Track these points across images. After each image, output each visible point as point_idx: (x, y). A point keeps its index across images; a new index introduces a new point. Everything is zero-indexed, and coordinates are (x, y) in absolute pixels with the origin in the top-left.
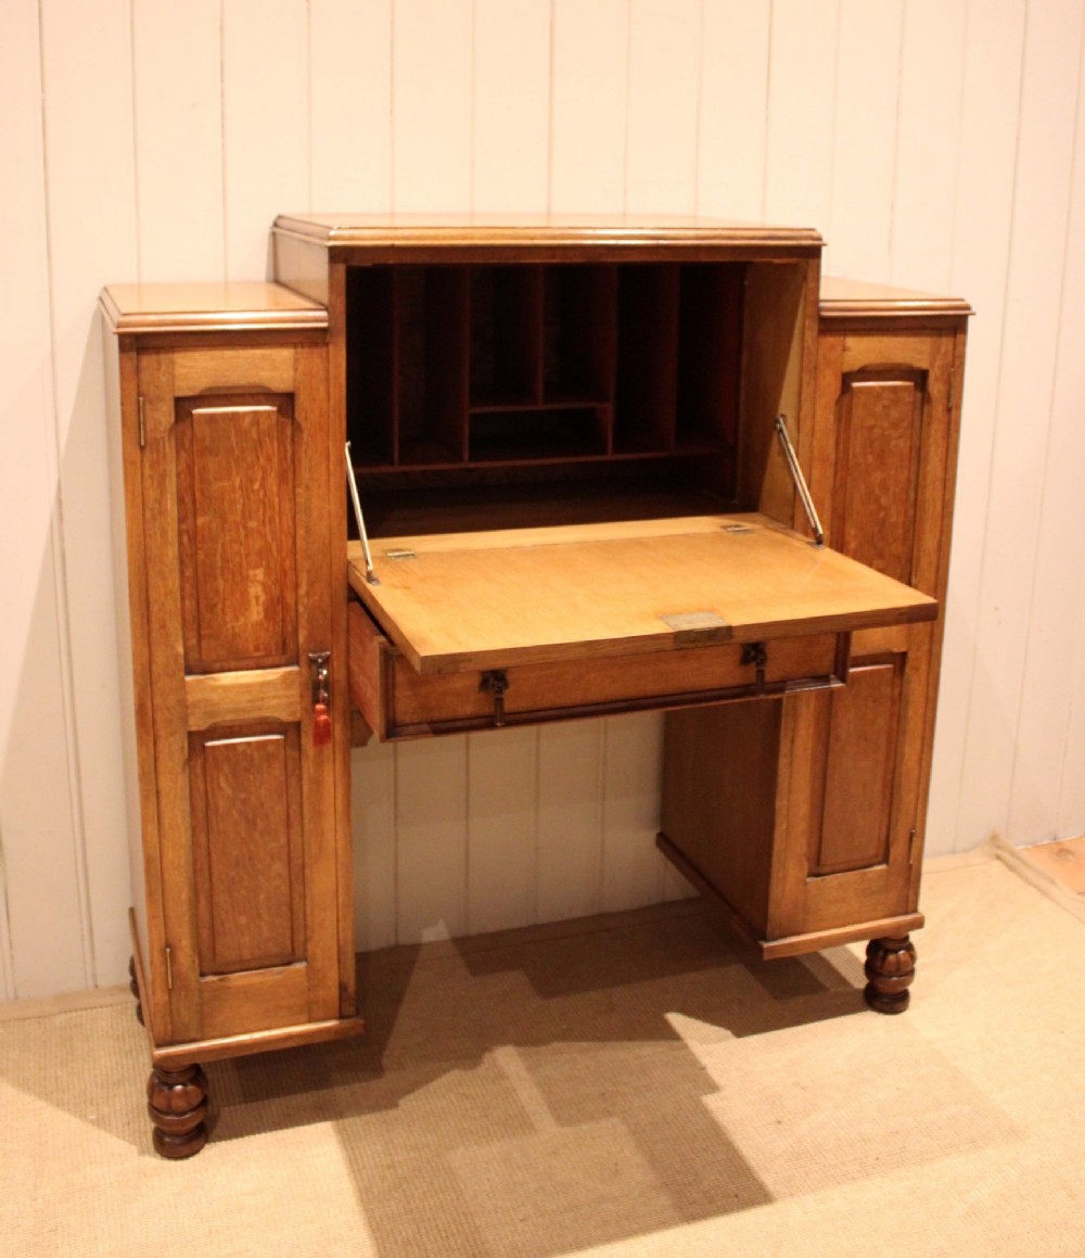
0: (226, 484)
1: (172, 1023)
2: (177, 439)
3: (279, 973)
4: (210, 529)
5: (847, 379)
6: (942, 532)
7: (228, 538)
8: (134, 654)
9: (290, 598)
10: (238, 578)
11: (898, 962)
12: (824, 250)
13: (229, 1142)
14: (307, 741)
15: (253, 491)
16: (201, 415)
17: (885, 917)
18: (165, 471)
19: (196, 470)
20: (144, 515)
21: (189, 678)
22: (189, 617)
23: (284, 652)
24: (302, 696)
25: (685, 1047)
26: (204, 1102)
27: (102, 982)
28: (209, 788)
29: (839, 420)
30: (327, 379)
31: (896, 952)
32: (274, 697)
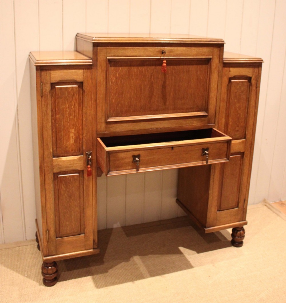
0: (64, 106)
1: (48, 251)
2: (51, 94)
3: (77, 237)
4: (60, 118)
5: (230, 79)
6: (254, 120)
7: (65, 121)
8: (39, 152)
9: (81, 137)
10: (67, 131)
11: (240, 234)
12: (225, 45)
13: (63, 282)
14: (85, 176)
15: (72, 108)
16: (58, 88)
17: (237, 222)
18: (48, 103)
19: (56, 102)
20: (42, 115)
21: (54, 159)
22: (54, 142)
23: (79, 151)
24: (84, 163)
25: (184, 256)
26: (57, 271)
27: (28, 239)
28: (59, 188)
29: (228, 90)
30: (92, 78)
31: (240, 231)
32: (77, 164)
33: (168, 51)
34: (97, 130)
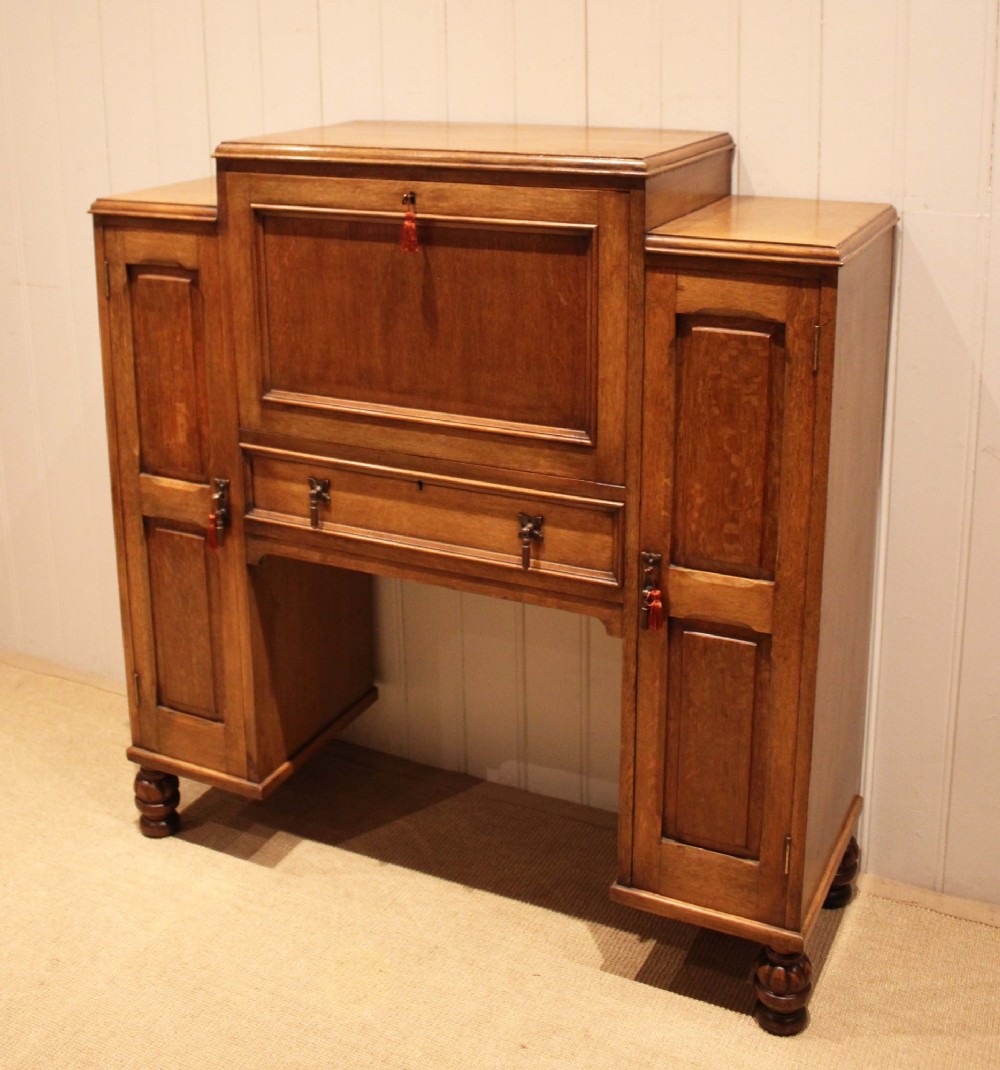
0: (159, 334)
1: (141, 732)
2: (130, 297)
3: (210, 725)
7: (162, 375)
10: (170, 407)
15: (176, 343)
16: (144, 280)
18: (123, 317)
20: (111, 348)
21: (143, 475)
32: (194, 505)
33: (431, 195)
34: (239, 419)
